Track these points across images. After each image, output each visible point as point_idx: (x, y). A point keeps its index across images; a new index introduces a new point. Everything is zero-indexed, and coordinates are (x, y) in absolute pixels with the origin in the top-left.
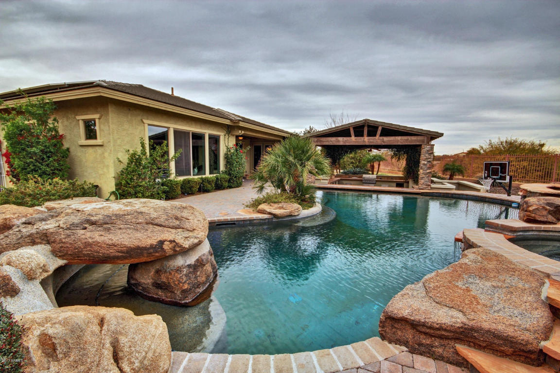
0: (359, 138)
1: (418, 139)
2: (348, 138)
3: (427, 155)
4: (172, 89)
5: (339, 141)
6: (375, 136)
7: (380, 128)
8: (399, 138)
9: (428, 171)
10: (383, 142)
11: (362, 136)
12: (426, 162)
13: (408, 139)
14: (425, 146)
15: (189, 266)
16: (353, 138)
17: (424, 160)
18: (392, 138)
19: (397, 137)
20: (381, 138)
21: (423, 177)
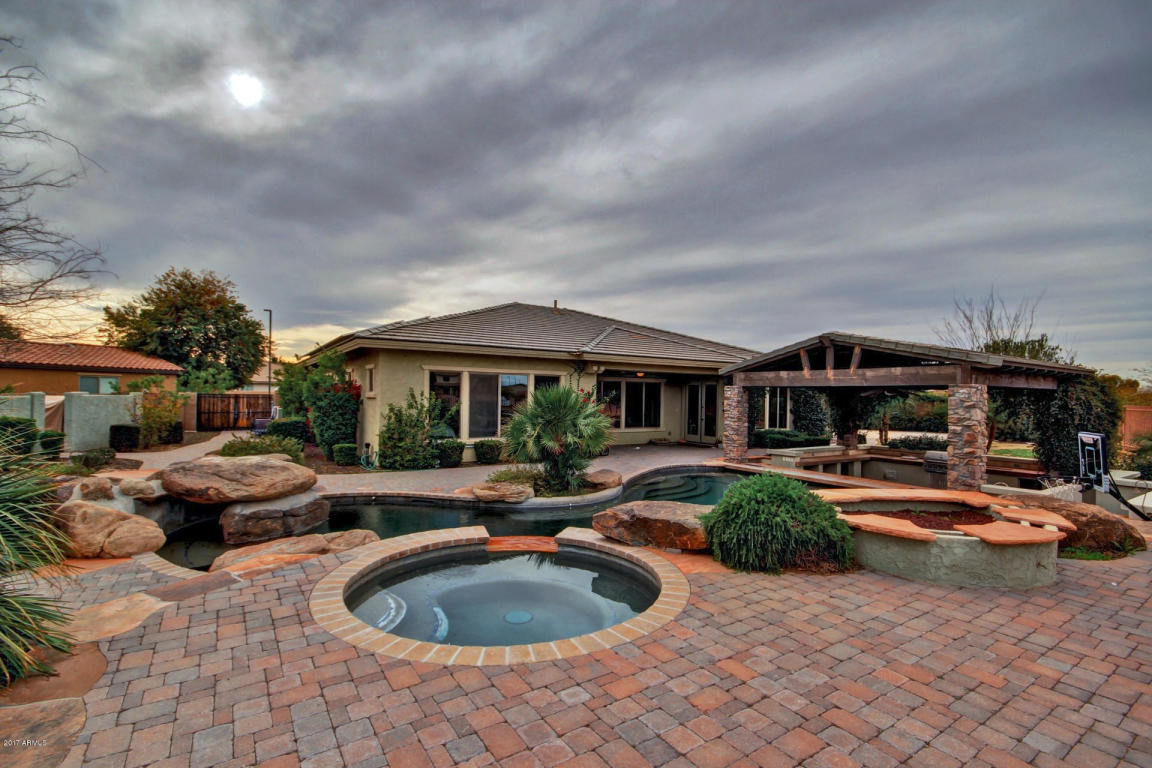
0: (817, 372)
1: (942, 372)
2: (797, 373)
3: (960, 411)
4: (556, 302)
5: (781, 379)
6: (848, 367)
7: (857, 350)
8: (898, 371)
9: (966, 450)
10: (866, 380)
11: (823, 367)
12: (959, 429)
13: (918, 373)
14: (955, 389)
15: (243, 515)
16: (806, 372)
17: (955, 424)
18: (882, 371)
19: (893, 369)
20: (860, 371)
21: (954, 465)
